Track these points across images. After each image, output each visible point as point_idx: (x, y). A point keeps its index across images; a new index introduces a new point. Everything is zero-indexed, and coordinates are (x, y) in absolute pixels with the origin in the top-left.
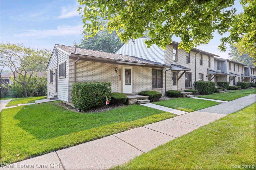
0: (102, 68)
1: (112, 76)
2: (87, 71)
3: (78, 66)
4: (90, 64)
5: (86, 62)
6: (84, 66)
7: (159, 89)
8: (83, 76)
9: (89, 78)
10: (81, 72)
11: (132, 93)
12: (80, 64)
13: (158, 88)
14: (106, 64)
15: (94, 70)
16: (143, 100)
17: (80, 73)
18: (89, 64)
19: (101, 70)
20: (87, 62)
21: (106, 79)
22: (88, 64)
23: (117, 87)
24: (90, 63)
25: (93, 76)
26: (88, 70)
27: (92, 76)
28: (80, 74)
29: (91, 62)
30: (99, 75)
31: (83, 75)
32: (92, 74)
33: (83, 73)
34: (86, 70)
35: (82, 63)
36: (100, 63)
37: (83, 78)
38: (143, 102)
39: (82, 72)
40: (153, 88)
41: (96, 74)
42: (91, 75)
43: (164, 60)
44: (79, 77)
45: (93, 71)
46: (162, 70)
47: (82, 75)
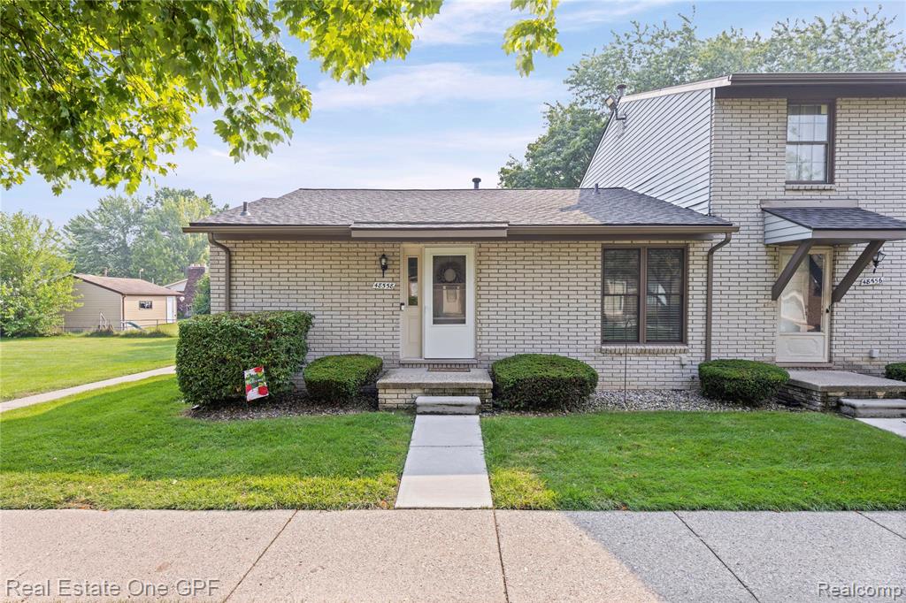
0: (325, 262)
1: (369, 288)
2: (270, 275)
3: (239, 261)
4: (281, 250)
5: (266, 244)
6: (257, 258)
7: (649, 347)
8: (256, 292)
9: (277, 300)
10: (248, 279)
11: (470, 361)
12: (244, 254)
13: (648, 342)
14: (343, 245)
15: (296, 271)
16: (454, 395)
17: (247, 283)
18: (277, 250)
19: (321, 267)
20: (268, 246)
21: (343, 301)
22: (271, 250)
23: (393, 333)
24: (278, 246)
25: (291, 292)
26: (273, 271)
27: (288, 292)
28: (245, 288)
29: (283, 244)
30: (315, 288)
31: (256, 288)
32: (285, 283)
33: (255, 283)
34: (265, 271)
35: (250, 250)
36: (318, 244)
37: (253, 300)
38: (433, 405)
39: (251, 279)
40: (604, 342)
41: (302, 283)
42: (283, 288)
43: (707, 190)
44: (243, 296)
45: (290, 275)
46: (687, 246)
47: (252, 288)
